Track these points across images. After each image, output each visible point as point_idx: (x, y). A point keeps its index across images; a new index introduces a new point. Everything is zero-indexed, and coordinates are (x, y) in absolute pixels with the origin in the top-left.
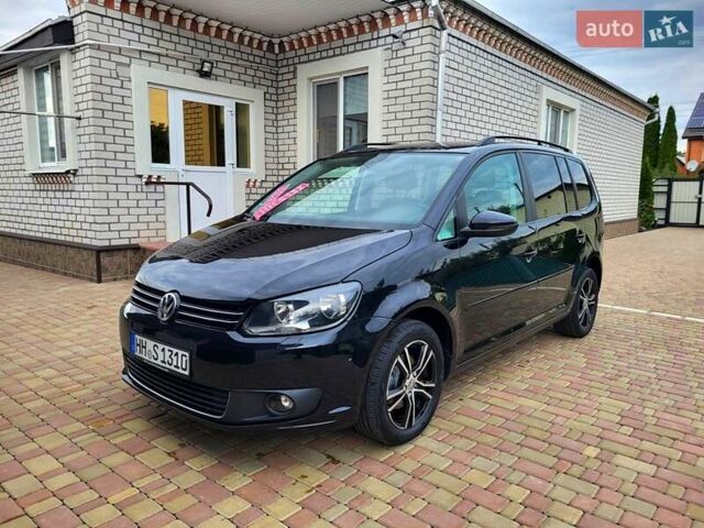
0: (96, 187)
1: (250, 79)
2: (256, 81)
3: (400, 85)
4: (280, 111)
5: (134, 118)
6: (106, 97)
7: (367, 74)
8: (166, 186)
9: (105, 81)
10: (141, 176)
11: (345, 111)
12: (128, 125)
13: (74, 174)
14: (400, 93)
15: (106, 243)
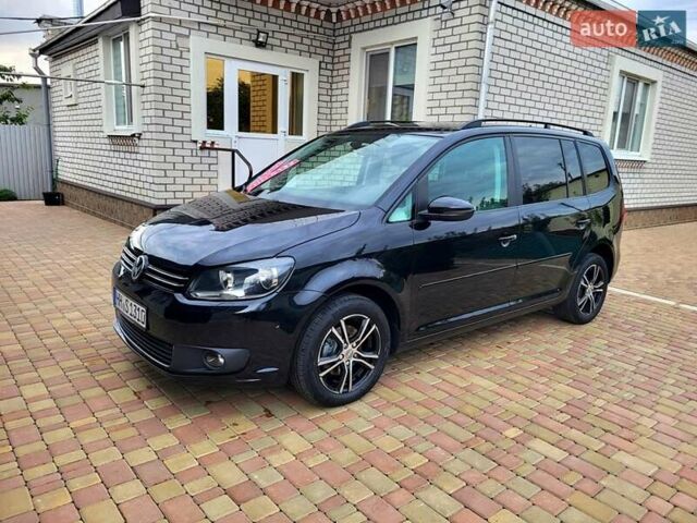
0: (155, 151)
1: (306, 48)
2: (312, 49)
3: (448, 57)
4: (335, 80)
5: (191, 86)
6: (166, 67)
7: (416, 44)
8: (220, 152)
9: (165, 51)
10: (196, 142)
11: (394, 82)
12: (185, 93)
13: (139, 138)
14: (447, 64)
15: (163, 202)
